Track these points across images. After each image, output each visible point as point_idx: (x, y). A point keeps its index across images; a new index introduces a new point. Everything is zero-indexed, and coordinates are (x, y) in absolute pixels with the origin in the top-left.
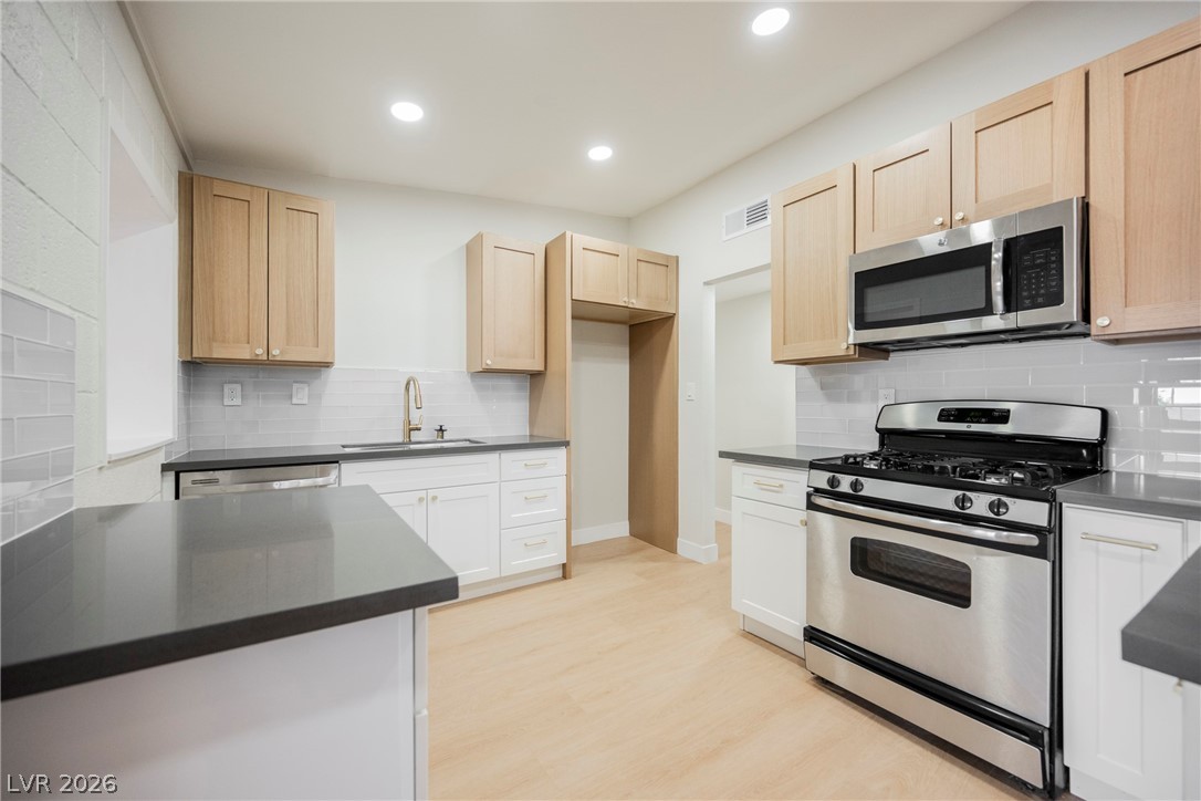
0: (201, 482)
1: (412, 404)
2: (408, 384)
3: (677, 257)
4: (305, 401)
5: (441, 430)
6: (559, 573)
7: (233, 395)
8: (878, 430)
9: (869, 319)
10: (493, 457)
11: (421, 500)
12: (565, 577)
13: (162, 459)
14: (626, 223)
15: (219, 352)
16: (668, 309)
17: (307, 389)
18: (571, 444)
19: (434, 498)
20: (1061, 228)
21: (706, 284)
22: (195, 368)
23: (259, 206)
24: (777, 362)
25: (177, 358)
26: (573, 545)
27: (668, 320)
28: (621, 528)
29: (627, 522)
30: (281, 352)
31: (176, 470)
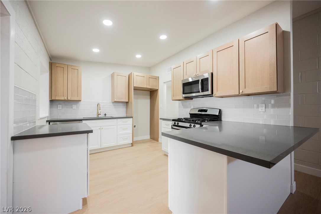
0: (54, 124)
1: (99, 109)
2: (98, 105)
3: (159, 77)
4: (75, 108)
5: (105, 114)
6: (131, 145)
7: (60, 107)
8: (190, 114)
9: (185, 92)
10: (115, 120)
11: (99, 129)
12: (132, 146)
13: (46, 119)
14: (149, 68)
15: (57, 99)
16: (156, 88)
17: (76, 106)
18: (133, 117)
19: (102, 128)
20: (208, 78)
21: (164, 83)
22: (52, 101)
23: (66, 68)
24: (173, 100)
25: (49, 100)
26: (134, 141)
27: (157, 90)
28: (148, 137)
29: (149, 136)
30: (70, 98)
31: (49, 122)
